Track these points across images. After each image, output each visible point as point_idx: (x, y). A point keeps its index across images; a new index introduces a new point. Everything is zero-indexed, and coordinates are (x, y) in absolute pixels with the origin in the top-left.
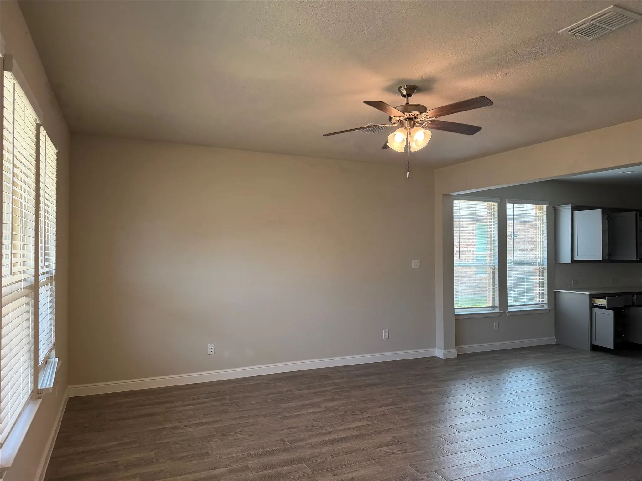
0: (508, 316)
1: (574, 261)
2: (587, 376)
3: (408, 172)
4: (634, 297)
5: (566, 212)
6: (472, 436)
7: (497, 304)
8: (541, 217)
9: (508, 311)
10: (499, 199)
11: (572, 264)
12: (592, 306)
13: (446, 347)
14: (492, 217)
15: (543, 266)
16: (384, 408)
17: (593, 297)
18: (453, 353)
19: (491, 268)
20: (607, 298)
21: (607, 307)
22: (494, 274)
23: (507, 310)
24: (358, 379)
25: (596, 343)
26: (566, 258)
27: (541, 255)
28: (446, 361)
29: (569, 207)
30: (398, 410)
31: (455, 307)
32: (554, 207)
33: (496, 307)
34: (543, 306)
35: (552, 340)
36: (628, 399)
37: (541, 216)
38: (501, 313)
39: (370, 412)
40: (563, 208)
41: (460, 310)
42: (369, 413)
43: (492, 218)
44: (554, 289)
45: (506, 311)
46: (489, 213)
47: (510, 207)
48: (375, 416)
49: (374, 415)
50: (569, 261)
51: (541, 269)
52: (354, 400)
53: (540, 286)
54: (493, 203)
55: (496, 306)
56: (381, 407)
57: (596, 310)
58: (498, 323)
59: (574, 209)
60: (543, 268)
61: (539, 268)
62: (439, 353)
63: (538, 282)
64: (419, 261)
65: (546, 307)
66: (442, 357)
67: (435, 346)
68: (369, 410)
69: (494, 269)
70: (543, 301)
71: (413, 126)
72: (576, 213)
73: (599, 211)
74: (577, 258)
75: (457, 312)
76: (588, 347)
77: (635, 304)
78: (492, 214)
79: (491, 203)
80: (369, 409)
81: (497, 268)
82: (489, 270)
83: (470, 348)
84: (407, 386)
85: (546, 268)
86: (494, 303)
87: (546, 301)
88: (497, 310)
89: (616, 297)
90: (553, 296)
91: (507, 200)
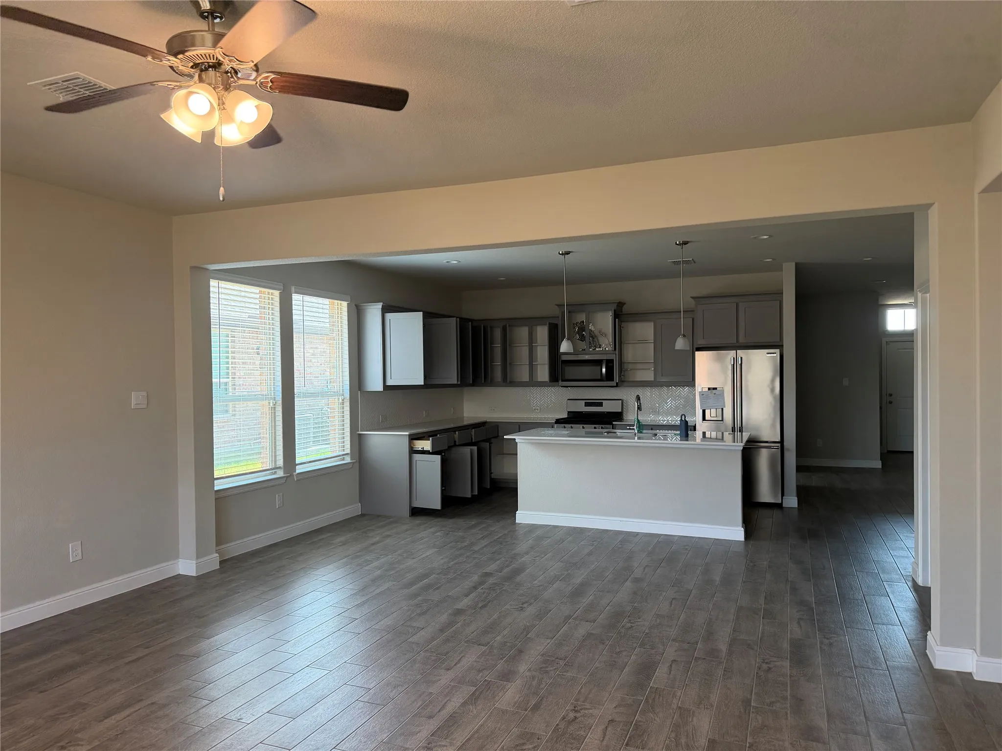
0: (297, 480)
1: (386, 387)
2: (427, 556)
3: (222, 189)
4: (456, 434)
5: (373, 312)
6: (319, 718)
7: (280, 462)
8: (339, 320)
9: (298, 474)
10: (282, 284)
11: (385, 391)
12: (413, 451)
13: (200, 554)
14: (269, 315)
15: (343, 397)
16: (113, 717)
17: (413, 438)
18: (213, 561)
19: (269, 403)
20: (431, 438)
21: (431, 451)
22: (275, 413)
23: (296, 472)
24: (22, 666)
25: (417, 504)
26: (375, 383)
27: (339, 379)
28: (202, 581)
29: (380, 306)
30: (148, 711)
31: (215, 477)
32: (356, 306)
33: (280, 468)
34: (343, 459)
35: (355, 509)
36: (491, 580)
37: (339, 318)
38: (287, 477)
39: (82, 740)
40: (369, 307)
41: (222, 480)
42: (82, 743)
43: (271, 317)
44: (358, 431)
45: (294, 473)
46: (265, 307)
47: (297, 298)
48: (98, 745)
49: (96, 743)
50: (381, 389)
51: (341, 401)
52: (30, 722)
53: (340, 427)
54: (271, 291)
55: (278, 466)
56: (106, 718)
57: (417, 457)
58: (282, 494)
59: (386, 310)
60: (343, 400)
61: (336, 399)
62: (187, 567)
63: (337, 422)
64: (144, 394)
65: (348, 460)
66: (194, 575)
67: (176, 557)
68: (79, 735)
69: (274, 405)
70: (344, 450)
71: (227, 88)
72: (389, 316)
73: (420, 315)
74: (390, 382)
75: (219, 486)
76: (406, 512)
77: (457, 444)
78: (270, 309)
79: (267, 290)
80: (77, 732)
81: (280, 402)
82: (266, 405)
83: (238, 547)
84: (146, 651)
85: (347, 400)
86: (275, 462)
87: (348, 451)
88: (280, 474)
89: (438, 435)
90: (358, 442)
91: (293, 289)
